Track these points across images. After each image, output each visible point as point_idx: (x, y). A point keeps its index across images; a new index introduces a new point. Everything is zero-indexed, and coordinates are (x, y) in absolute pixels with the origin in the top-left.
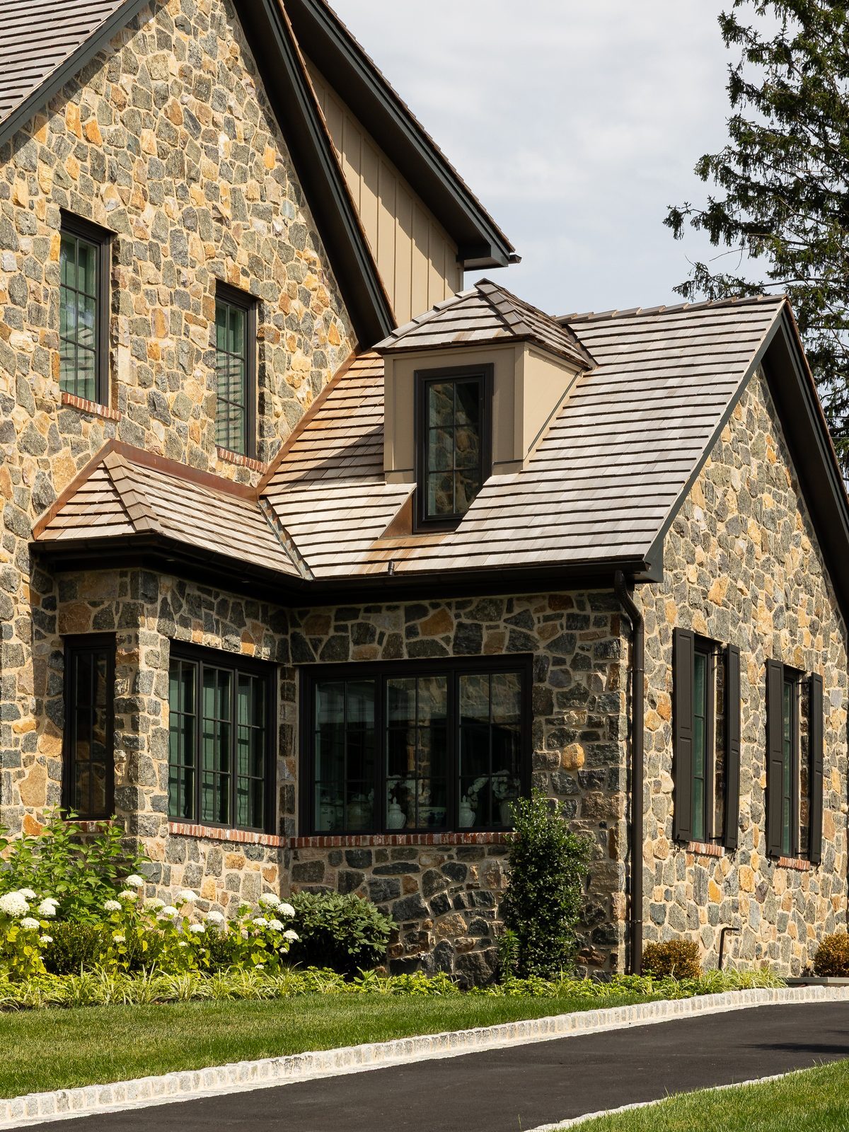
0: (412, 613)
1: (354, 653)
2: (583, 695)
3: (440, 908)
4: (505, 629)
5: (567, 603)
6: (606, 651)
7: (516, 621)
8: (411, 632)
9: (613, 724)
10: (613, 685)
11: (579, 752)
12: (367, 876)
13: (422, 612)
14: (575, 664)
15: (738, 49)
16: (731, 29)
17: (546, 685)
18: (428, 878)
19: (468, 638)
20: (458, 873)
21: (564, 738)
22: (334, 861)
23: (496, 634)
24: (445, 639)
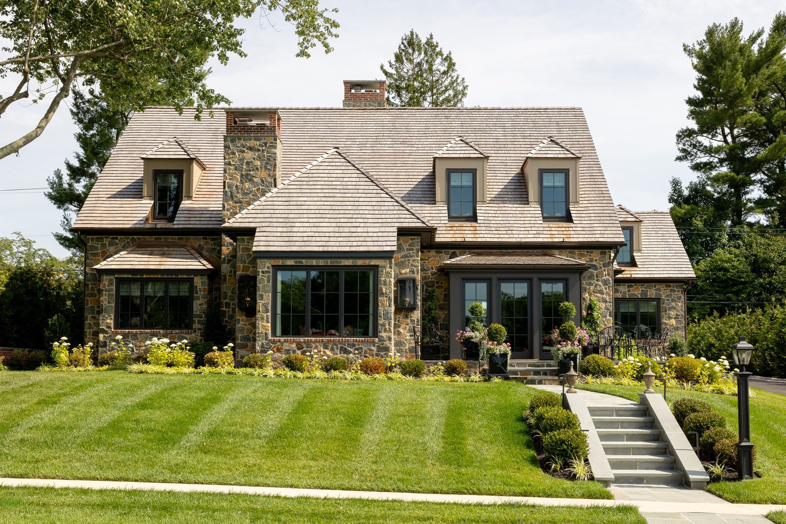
0: (629, 287)
2: (675, 308)
4: (654, 292)
5: (670, 286)
6: (680, 298)
7: (657, 290)
8: (629, 291)
9: (683, 315)
10: (682, 306)
11: (674, 322)
13: (632, 286)
14: (672, 300)
17: (665, 305)
19: (644, 293)
21: (670, 318)
23: (652, 293)
24: (638, 293)
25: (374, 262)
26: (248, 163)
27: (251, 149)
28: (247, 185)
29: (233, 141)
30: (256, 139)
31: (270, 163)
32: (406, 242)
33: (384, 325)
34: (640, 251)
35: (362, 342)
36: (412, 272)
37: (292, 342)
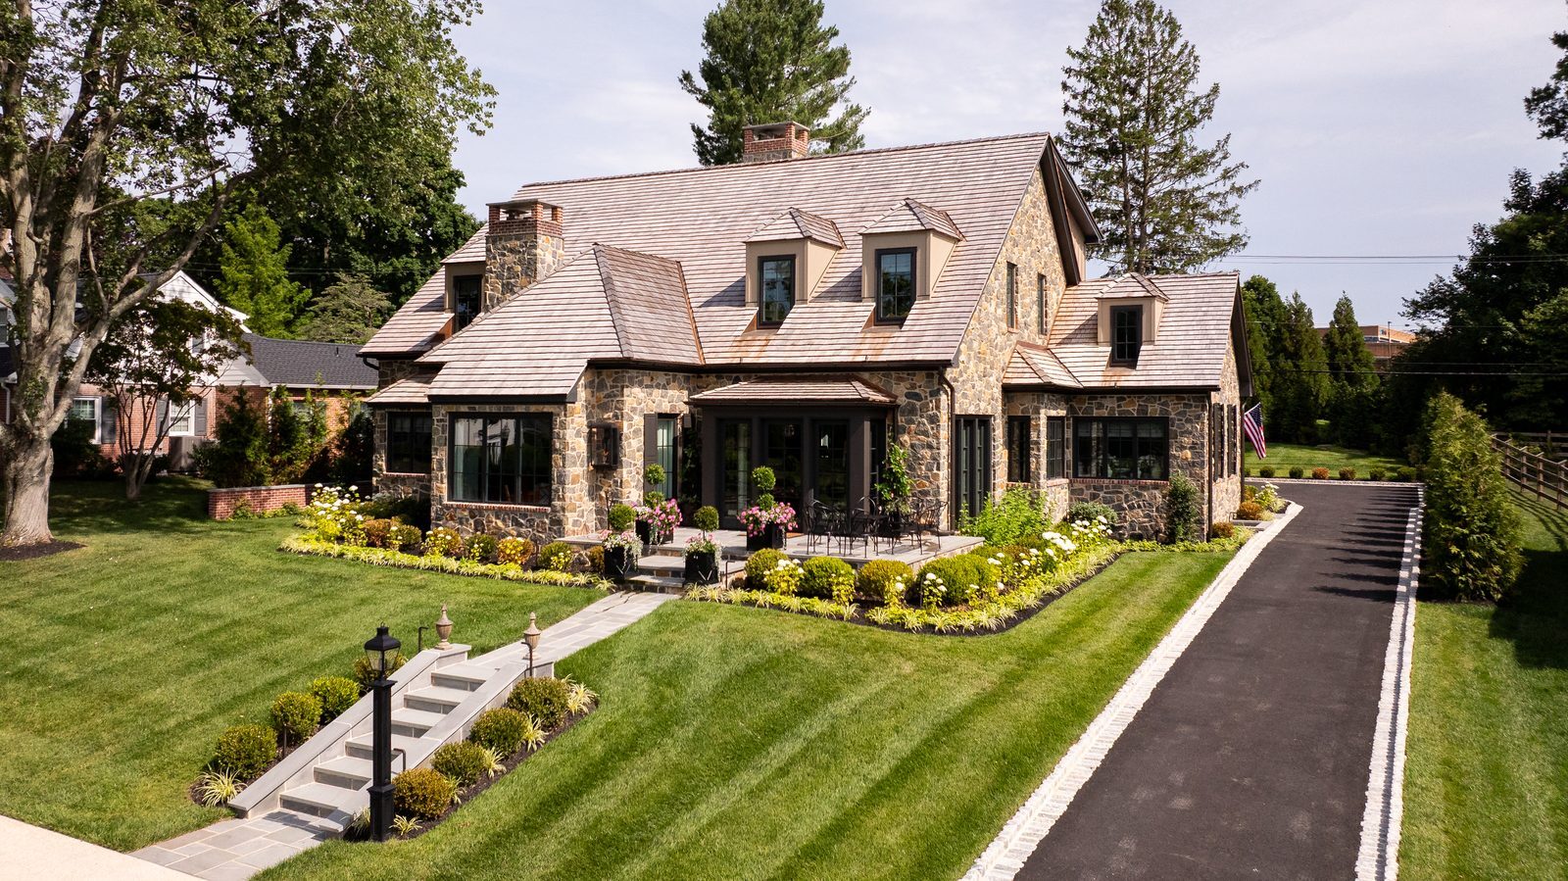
0: (1119, 400)
1: (1095, 413)
2: (1190, 433)
3: (1131, 507)
4: (1157, 407)
5: (1184, 399)
6: (1199, 417)
7: (1162, 405)
8: (1119, 406)
9: (1202, 444)
10: (1202, 430)
11: (1188, 454)
12: (1102, 494)
13: (1124, 399)
14: (1188, 421)
15: (1067, 95)
16: (1065, 87)
17: (1175, 428)
18: (1127, 496)
19: (1142, 410)
20: (1139, 495)
21: (1182, 448)
22: (1088, 488)
23: (1154, 409)
24: (1133, 410)
25: (547, 409)
26: (509, 269)
27: (511, 251)
28: (508, 296)
30: (518, 238)
31: (531, 267)
32: (609, 377)
33: (557, 491)
34: (1151, 342)
35: (534, 511)
36: (616, 416)
37: (465, 508)
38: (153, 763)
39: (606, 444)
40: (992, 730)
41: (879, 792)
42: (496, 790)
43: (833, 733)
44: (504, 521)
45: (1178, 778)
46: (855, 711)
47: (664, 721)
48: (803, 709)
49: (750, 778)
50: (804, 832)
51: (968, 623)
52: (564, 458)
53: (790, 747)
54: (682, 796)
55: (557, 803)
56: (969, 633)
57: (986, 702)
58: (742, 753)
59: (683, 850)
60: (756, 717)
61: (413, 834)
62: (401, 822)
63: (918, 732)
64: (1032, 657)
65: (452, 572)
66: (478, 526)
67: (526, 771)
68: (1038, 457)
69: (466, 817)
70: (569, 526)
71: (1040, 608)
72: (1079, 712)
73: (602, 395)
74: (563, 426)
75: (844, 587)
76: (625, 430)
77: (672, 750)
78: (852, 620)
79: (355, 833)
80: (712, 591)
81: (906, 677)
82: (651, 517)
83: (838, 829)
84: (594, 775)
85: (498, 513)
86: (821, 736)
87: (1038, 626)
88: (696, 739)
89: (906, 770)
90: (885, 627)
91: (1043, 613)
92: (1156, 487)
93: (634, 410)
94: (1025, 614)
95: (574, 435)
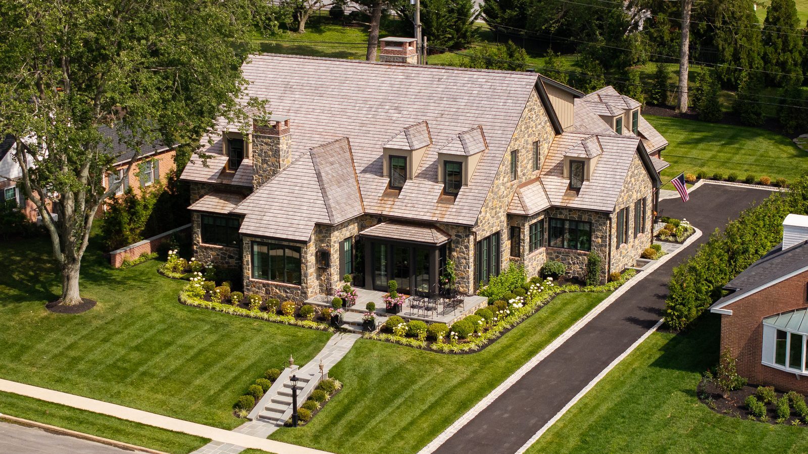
0: (570, 213)
1: (559, 216)
2: (601, 230)
3: (574, 263)
4: (587, 217)
6: (605, 223)
7: (589, 215)
8: (569, 215)
9: (606, 236)
10: (606, 229)
11: (600, 240)
12: (561, 256)
13: (572, 211)
14: (599, 224)
17: (594, 227)
18: (572, 258)
19: (580, 217)
20: (577, 258)
21: (597, 237)
22: (555, 252)
23: (585, 218)
24: (576, 217)
25: (298, 245)
26: (265, 152)
27: (266, 144)
28: (265, 166)
29: (256, 138)
31: (276, 154)
32: (324, 230)
33: (304, 279)
34: (588, 180)
35: (294, 288)
36: (327, 246)
37: (261, 283)
38: (217, 406)
39: (323, 257)
40: (461, 393)
41: (424, 413)
42: (320, 413)
43: (412, 396)
44: (279, 290)
45: (510, 408)
46: (420, 388)
47: (364, 392)
48: (405, 388)
49: (389, 410)
50: (403, 424)
51: (466, 349)
52: (306, 267)
53: (400, 400)
54: (371, 415)
55: (338, 417)
56: (466, 353)
57: (462, 383)
58: (387, 402)
59: (373, 428)
60: (391, 390)
61: (303, 425)
62: (299, 422)
63: (438, 394)
64: (485, 363)
65: (266, 320)
66: (267, 292)
67: (328, 408)
68: (524, 246)
69: (316, 420)
70: (309, 295)
71: (498, 338)
72: (492, 385)
73: (321, 236)
74: (306, 253)
75: (423, 335)
76: (332, 252)
77: (367, 401)
78: (424, 349)
79: (287, 425)
80: (374, 334)
81: (439, 374)
82: (346, 297)
83: (412, 423)
84: (346, 409)
85: (276, 286)
86: (410, 397)
87: (495, 347)
88: (373, 398)
89: (432, 407)
90: (436, 351)
91: (499, 340)
92: (585, 255)
93: (335, 242)
94: (491, 341)
95: (310, 257)
